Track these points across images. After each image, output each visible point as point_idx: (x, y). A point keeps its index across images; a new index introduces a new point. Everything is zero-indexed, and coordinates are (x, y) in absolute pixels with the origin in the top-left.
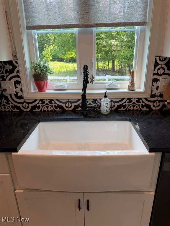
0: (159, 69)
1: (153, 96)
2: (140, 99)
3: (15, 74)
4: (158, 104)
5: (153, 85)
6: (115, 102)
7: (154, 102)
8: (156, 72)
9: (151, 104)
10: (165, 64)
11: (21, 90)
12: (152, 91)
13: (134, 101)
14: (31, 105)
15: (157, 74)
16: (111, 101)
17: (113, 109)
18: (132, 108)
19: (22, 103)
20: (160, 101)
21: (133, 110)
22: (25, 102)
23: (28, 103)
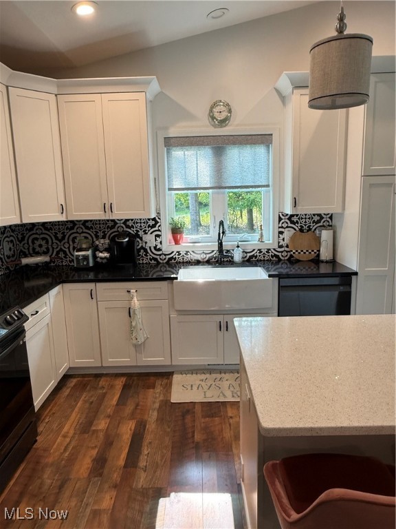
0: (283, 223)
1: (280, 247)
2: (269, 250)
3: (156, 228)
4: (286, 254)
5: (279, 237)
6: (246, 253)
7: (282, 252)
8: (280, 225)
9: (280, 254)
10: (288, 219)
11: (161, 243)
12: (279, 242)
13: (264, 251)
14: (168, 257)
15: (282, 227)
16: (243, 252)
17: (245, 259)
18: (262, 259)
19: (160, 255)
20: (287, 252)
21: (264, 260)
22: (163, 254)
23: (165, 255)
